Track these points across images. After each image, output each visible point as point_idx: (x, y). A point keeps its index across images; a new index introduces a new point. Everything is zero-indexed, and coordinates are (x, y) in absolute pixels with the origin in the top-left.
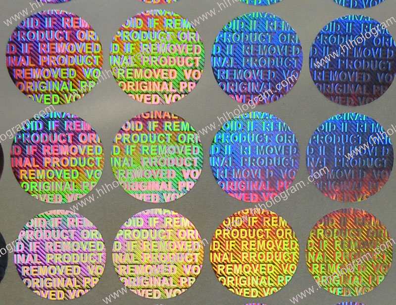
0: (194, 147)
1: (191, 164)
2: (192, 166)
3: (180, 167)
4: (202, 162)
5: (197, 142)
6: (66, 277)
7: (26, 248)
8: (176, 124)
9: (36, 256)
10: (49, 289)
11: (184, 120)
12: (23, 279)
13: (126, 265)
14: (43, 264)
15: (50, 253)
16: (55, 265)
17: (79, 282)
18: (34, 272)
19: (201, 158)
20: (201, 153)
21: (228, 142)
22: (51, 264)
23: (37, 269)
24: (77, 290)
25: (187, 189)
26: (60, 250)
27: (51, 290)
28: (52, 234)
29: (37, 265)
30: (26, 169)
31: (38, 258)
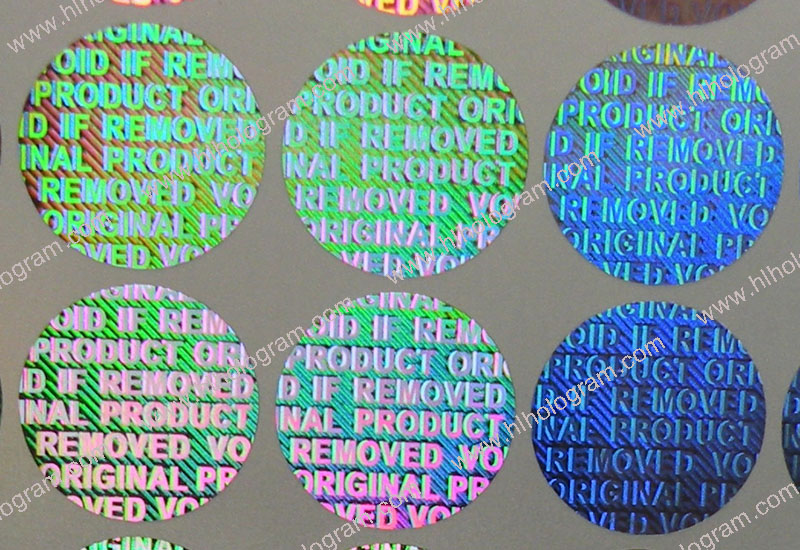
0: (504, 133)
1: (493, 179)
2: (497, 185)
3: (464, 187)
4: (523, 174)
5: (512, 121)
6: (151, 465)
7: (51, 384)
8: (458, 70)
9: (74, 405)
10: (107, 493)
11: (478, 60)
12: (39, 465)
13: (310, 439)
14: (93, 427)
15: (113, 399)
16: (123, 432)
17: (185, 479)
18: (69, 449)
19: (523, 163)
20: (521, 150)
21: (593, 124)
22: (114, 427)
23: (76, 439)
24: (179, 498)
25: (480, 246)
26: (136, 393)
27: (111, 495)
28: (119, 351)
29: (78, 429)
30: (58, 177)
31: (81, 411)
